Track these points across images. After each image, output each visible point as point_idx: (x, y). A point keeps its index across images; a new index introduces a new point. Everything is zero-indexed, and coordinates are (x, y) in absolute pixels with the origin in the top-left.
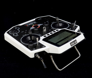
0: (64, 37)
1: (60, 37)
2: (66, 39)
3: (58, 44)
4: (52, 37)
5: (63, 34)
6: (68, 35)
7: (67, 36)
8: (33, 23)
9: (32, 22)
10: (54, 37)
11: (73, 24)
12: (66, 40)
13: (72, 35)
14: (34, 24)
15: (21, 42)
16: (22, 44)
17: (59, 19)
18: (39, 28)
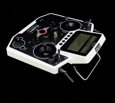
0: (84, 41)
1: (79, 43)
2: (88, 44)
3: (81, 52)
4: (69, 44)
5: (80, 37)
6: (86, 38)
7: (86, 40)
8: (35, 28)
9: (33, 25)
10: (72, 43)
11: (86, 22)
12: (88, 46)
13: (91, 37)
14: (38, 29)
15: (35, 57)
16: (38, 59)
17: (68, 18)
18: (47, 33)
